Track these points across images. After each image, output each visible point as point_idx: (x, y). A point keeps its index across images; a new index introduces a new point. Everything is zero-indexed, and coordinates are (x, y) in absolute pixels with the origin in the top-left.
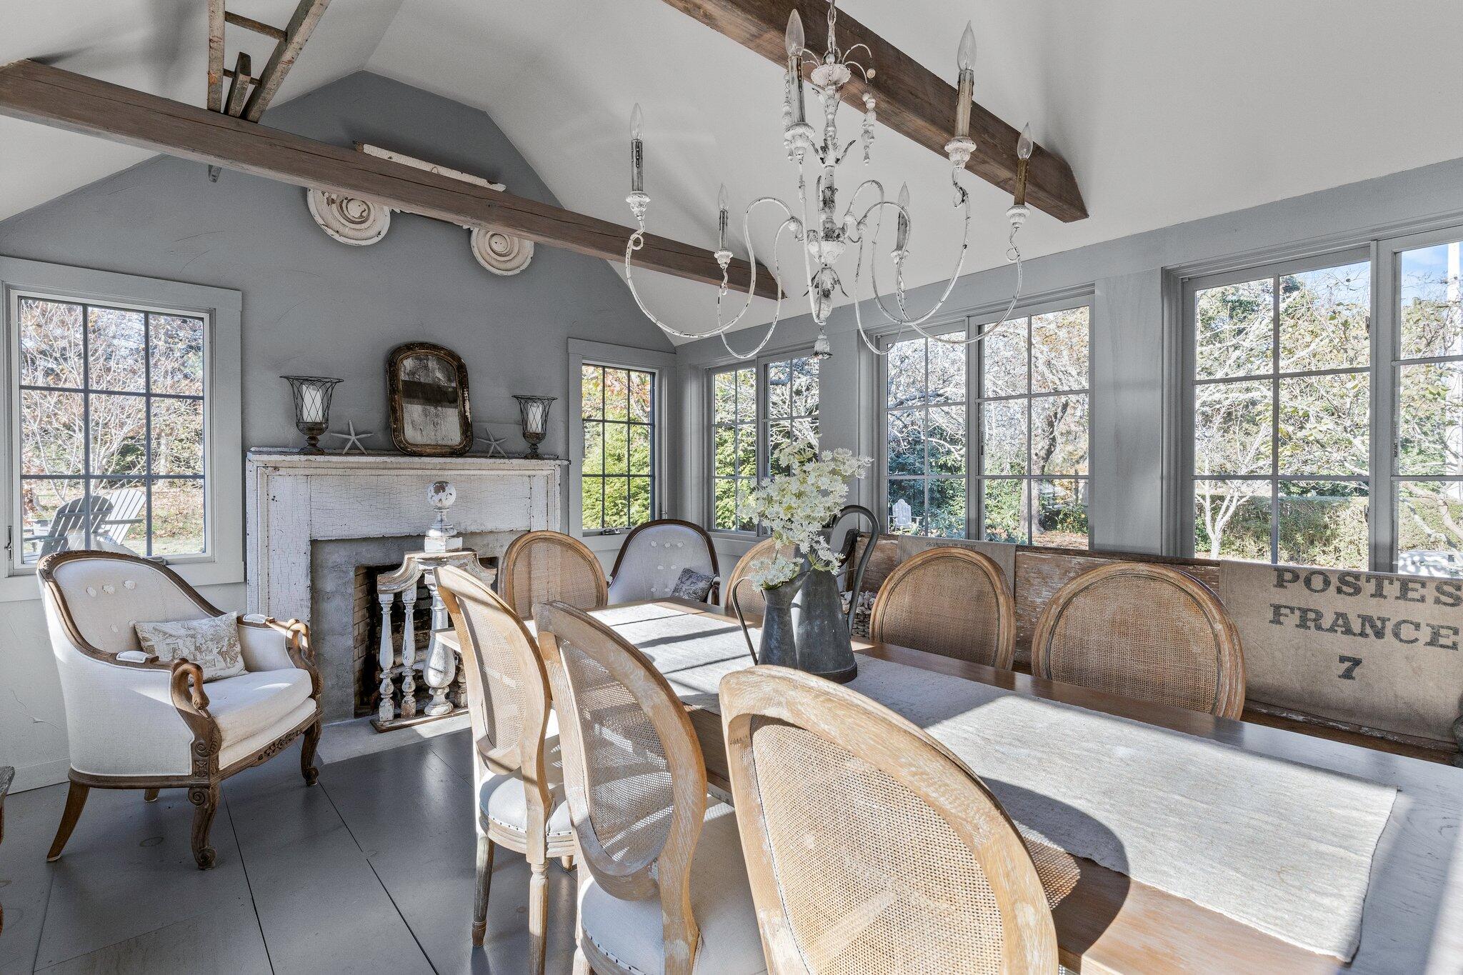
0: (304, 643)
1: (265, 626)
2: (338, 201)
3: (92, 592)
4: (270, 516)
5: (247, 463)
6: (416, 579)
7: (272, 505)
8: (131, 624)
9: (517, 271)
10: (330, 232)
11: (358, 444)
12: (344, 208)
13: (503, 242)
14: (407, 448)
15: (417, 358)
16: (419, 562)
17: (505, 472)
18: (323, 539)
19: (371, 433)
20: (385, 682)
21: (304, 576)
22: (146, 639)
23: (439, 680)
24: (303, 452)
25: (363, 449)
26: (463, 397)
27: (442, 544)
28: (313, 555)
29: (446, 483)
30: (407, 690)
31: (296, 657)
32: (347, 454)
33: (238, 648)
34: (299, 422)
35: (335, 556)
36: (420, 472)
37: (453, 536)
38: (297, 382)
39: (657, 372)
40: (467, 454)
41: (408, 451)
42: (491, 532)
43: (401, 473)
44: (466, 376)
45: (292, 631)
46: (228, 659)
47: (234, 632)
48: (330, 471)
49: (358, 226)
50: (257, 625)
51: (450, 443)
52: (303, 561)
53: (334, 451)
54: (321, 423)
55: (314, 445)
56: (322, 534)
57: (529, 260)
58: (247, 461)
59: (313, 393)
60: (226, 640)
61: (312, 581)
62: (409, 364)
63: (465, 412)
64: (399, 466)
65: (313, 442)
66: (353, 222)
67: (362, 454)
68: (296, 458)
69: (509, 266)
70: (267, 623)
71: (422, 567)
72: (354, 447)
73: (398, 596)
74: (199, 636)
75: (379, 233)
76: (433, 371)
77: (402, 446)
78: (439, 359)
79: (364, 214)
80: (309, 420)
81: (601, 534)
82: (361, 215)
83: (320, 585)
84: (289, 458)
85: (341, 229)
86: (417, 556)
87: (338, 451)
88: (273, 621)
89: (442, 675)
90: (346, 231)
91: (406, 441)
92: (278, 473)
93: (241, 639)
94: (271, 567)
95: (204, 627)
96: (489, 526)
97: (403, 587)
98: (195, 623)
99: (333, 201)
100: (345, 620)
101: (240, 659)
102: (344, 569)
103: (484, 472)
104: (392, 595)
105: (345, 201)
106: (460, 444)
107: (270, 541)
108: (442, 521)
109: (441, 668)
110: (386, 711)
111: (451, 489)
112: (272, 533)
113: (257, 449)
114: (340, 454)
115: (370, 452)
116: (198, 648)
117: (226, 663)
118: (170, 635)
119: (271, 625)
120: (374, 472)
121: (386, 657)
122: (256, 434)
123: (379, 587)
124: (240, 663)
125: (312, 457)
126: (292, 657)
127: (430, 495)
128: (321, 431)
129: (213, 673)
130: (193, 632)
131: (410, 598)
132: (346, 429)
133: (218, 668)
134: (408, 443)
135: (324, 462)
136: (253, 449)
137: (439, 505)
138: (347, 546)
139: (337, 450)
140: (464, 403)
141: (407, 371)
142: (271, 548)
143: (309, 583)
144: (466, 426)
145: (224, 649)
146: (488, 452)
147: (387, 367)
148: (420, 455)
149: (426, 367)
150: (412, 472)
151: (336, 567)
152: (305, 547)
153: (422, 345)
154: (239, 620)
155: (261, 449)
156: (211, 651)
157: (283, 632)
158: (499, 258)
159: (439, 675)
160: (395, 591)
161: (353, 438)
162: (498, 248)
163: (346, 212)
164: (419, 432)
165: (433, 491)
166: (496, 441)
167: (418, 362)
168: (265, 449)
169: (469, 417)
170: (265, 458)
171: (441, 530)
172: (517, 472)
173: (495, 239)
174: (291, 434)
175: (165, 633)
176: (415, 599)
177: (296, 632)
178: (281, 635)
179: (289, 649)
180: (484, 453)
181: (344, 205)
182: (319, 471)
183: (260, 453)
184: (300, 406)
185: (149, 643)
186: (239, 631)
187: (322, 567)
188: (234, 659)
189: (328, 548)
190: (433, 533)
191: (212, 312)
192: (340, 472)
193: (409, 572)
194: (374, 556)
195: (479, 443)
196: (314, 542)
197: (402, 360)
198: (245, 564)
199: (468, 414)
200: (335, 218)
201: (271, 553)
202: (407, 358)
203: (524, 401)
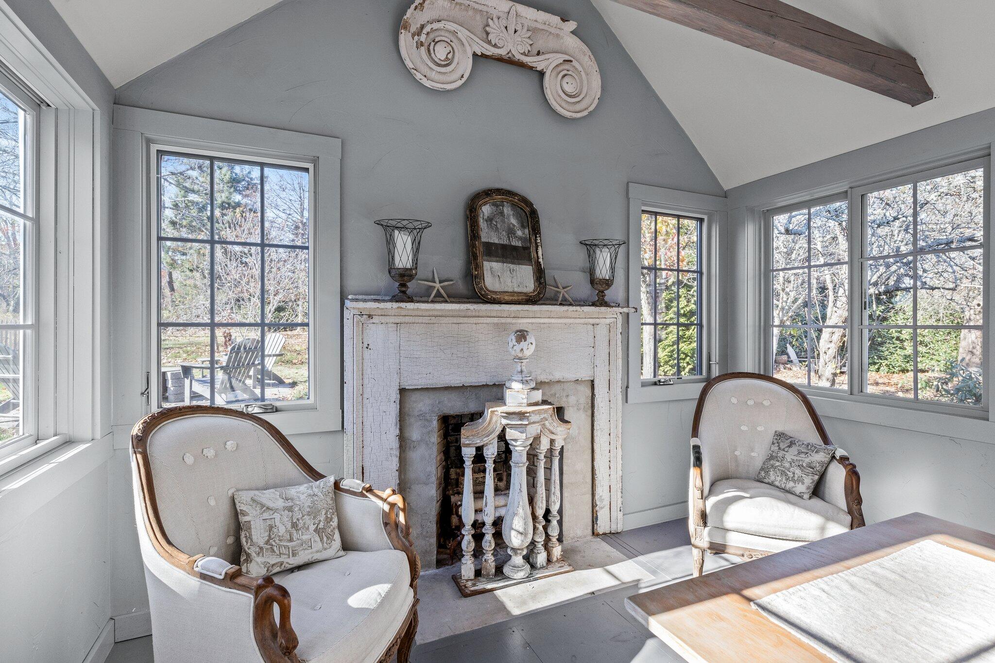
0: (402, 518)
1: (362, 495)
2: (426, 45)
3: (189, 459)
4: (365, 364)
5: (345, 311)
6: (498, 433)
7: (367, 353)
8: (230, 493)
9: (585, 113)
10: (418, 76)
11: (442, 291)
12: (432, 51)
13: (574, 82)
14: (487, 295)
15: (495, 205)
16: (503, 417)
17: (571, 321)
18: (411, 388)
19: (452, 280)
20: (466, 538)
21: (393, 425)
22: (244, 514)
23: (520, 542)
24: (395, 299)
25: (445, 295)
26: (536, 243)
27: (524, 397)
28: (402, 403)
29: (527, 331)
30: (487, 549)
31: (393, 534)
32: (433, 302)
33: (335, 523)
34: (391, 269)
35: (421, 405)
36: (496, 320)
37: (533, 389)
38: (388, 228)
39: (705, 217)
40: (540, 302)
41: (488, 298)
42: (559, 382)
43: (479, 322)
44: (538, 222)
45: (389, 503)
46: (325, 539)
47: (331, 502)
48: (417, 320)
49: (443, 70)
50: (354, 493)
51: (525, 290)
52: (393, 410)
53: (421, 299)
54: (411, 269)
55: (404, 292)
56: (410, 382)
57: (596, 101)
58: (345, 308)
59: (405, 237)
60: (323, 513)
61: (401, 430)
62: (486, 210)
63: (538, 258)
64: (477, 314)
65: (404, 289)
66: (439, 65)
67: (446, 302)
68: (389, 305)
69: (578, 107)
70: (364, 492)
71: (504, 422)
72: (439, 294)
73: (479, 449)
74: (296, 509)
75: (462, 76)
76: (508, 218)
77: (483, 293)
78: (514, 205)
79: (450, 56)
80: (401, 266)
81: (655, 384)
82: (447, 58)
83: (407, 435)
84: (382, 305)
85: (428, 74)
86: (501, 409)
87: (423, 299)
88: (369, 490)
89: (523, 537)
90: (433, 75)
91: (486, 288)
92: (371, 321)
93: (338, 509)
94: (365, 415)
95: (303, 497)
96: (558, 375)
97: (486, 440)
98: (292, 491)
99: (422, 44)
100: (429, 469)
101: (337, 536)
102: (428, 418)
103: (553, 321)
104: (474, 449)
105: (433, 44)
106: (534, 291)
107: (365, 389)
108: (522, 372)
109: (521, 530)
110: (467, 568)
111: (531, 338)
112: (366, 381)
113: (354, 297)
114: (427, 302)
115: (453, 300)
116: (294, 525)
117: (323, 543)
118: (268, 508)
119: (368, 494)
120: (455, 320)
121: (467, 512)
122: (353, 284)
123: (463, 440)
124: (337, 542)
125: (403, 305)
126: (389, 534)
127: (511, 345)
128: (411, 277)
129: (310, 557)
130: (291, 504)
131: (491, 452)
132: (431, 277)
133: (314, 550)
134: (488, 290)
135: (413, 309)
136: (350, 297)
137: (520, 355)
138: (432, 395)
139: (425, 296)
140: (537, 249)
141: (486, 217)
142: (365, 396)
143: (398, 432)
144: (540, 274)
145: (321, 525)
146: (557, 300)
147: (468, 213)
148: (499, 302)
149: (502, 213)
150: (489, 320)
151: (422, 416)
152: (395, 395)
153: (499, 191)
154: (337, 485)
155: (357, 297)
156: (308, 529)
157: (380, 503)
158: (569, 100)
159: (519, 536)
160: (477, 445)
161: (437, 285)
162: (569, 89)
163: (433, 55)
164: (497, 279)
165: (514, 340)
166: (564, 288)
167: (494, 208)
168: (360, 297)
169: (542, 263)
170: (361, 305)
171: (522, 382)
172: (582, 321)
173: (566, 79)
174: (383, 281)
175: (263, 506)
176: (496, 454)
177: (393, 505)
178: (377, 507)
179: (386, 524)
180: (553, 301)
181: (431, 48)
182: (407, 319)
183: (357, 300)
184: (392, 252)
185: (246, 519)
186: (336, 500)
187: (409, 415)
188: (330, 538)
189: (415, 397)
190: (516, 386)
191: (315, 161)
192: (426, 320)
193: (491, 425)
194: (454, 405)
195: (550, 290)
196: (402, 391)
197: (481, 206)
198: (343, 412)
199: (541, 260)
200: (423, 61)
201: (365, 401)
202: (485, 204)
203: (590, 247)
